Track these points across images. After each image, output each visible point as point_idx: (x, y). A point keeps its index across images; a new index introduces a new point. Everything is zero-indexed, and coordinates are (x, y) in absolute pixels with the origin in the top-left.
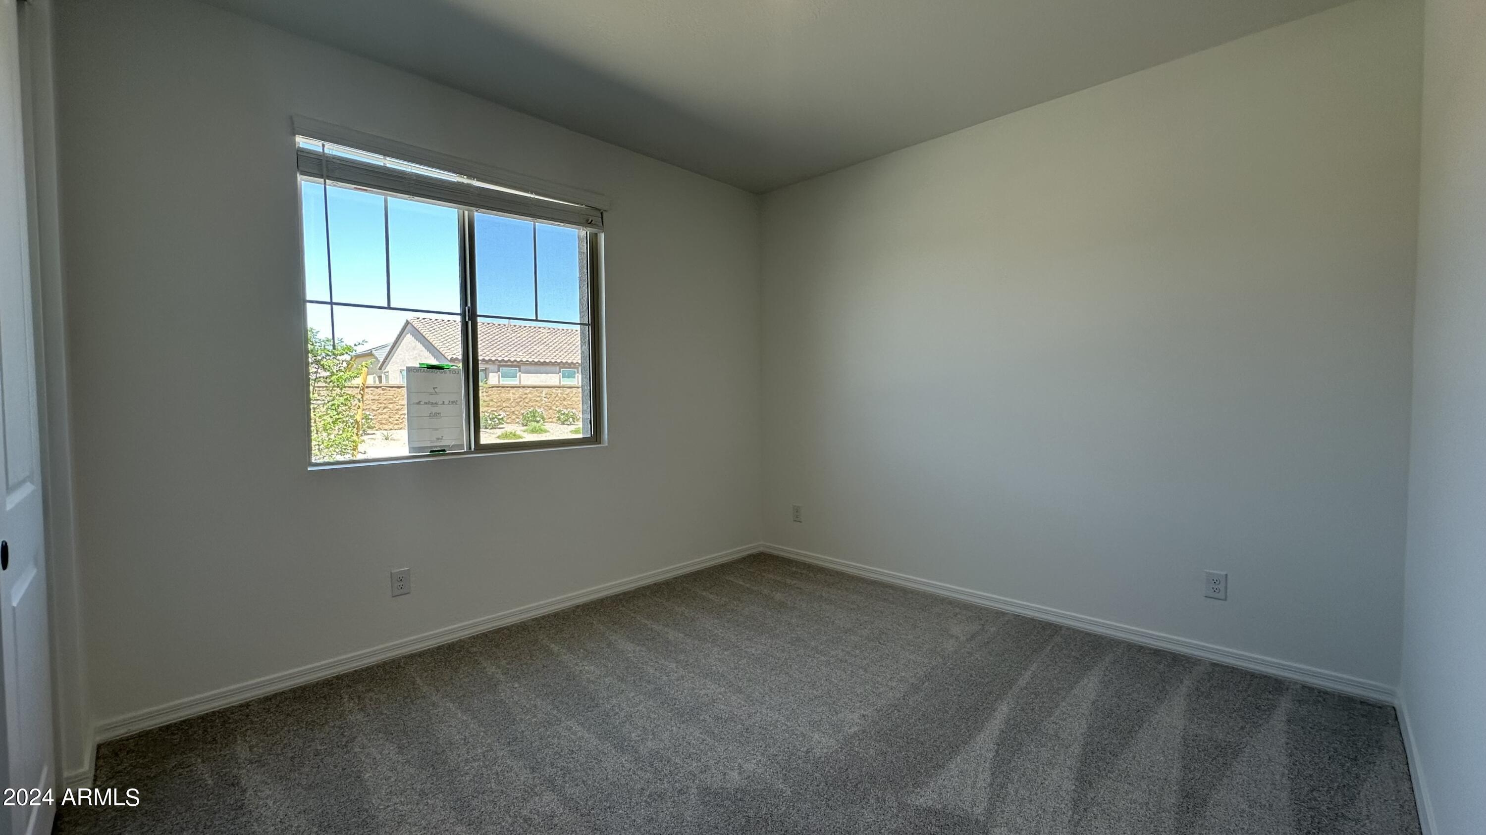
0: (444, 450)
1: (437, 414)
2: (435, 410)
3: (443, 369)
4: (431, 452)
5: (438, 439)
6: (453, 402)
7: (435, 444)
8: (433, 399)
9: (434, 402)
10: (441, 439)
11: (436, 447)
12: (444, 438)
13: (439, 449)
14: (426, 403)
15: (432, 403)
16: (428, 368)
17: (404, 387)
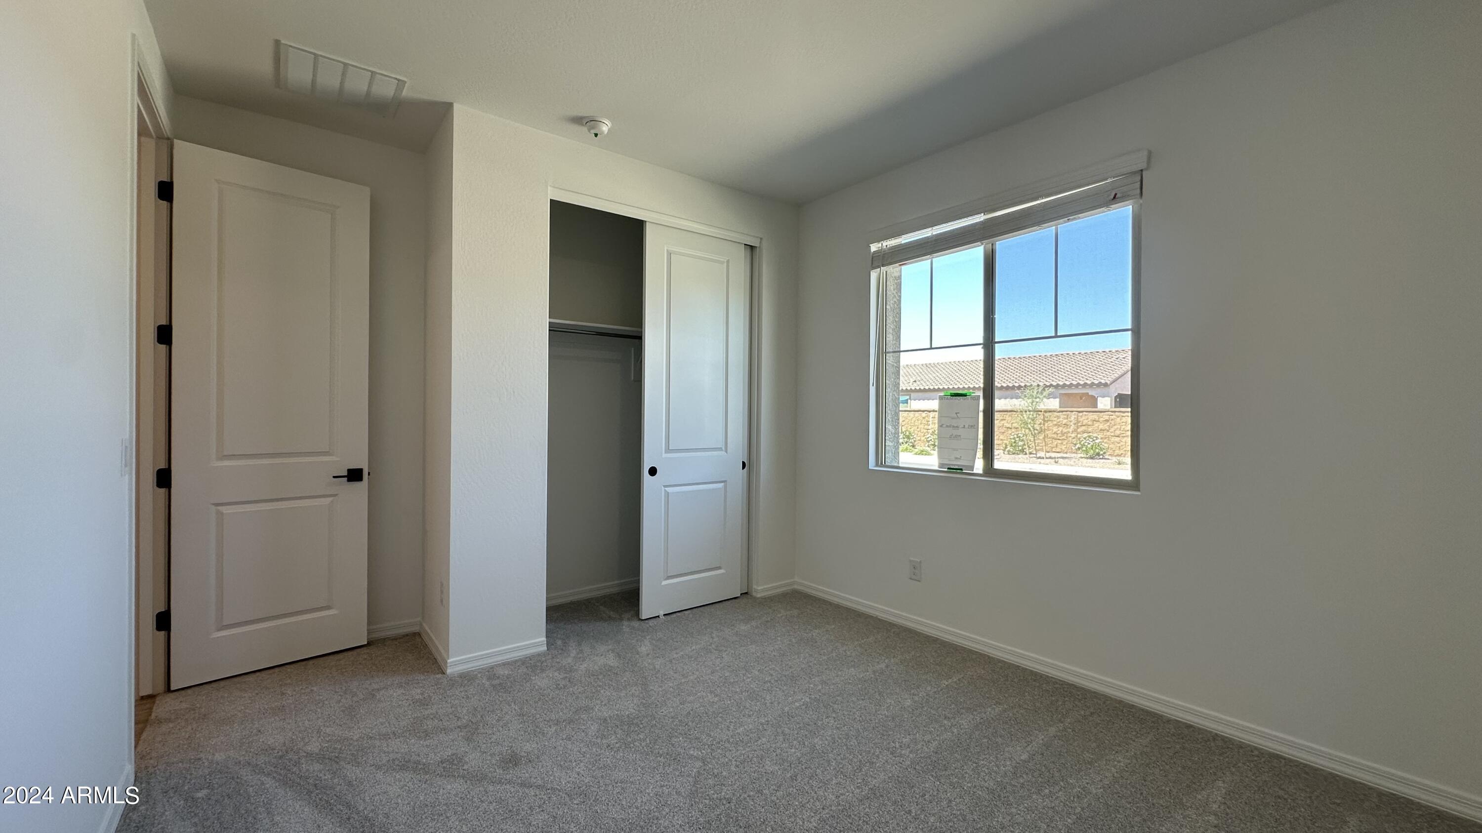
0: (961, 469)
1: (957, 437)
2: (955, 432)
3: (966, 396)
4: (948, 468)
5: (956, 458)
6: (972, 426)
7: (952, 463)
8: (954, 423)
9: (955, 425)
10: (960, 459)
11: (955, 465)
12: (962, 458)
13: (957, 467)
14: (947, 426)
15: (954, 427)
16: (951, 396)
17: (936, 411)
